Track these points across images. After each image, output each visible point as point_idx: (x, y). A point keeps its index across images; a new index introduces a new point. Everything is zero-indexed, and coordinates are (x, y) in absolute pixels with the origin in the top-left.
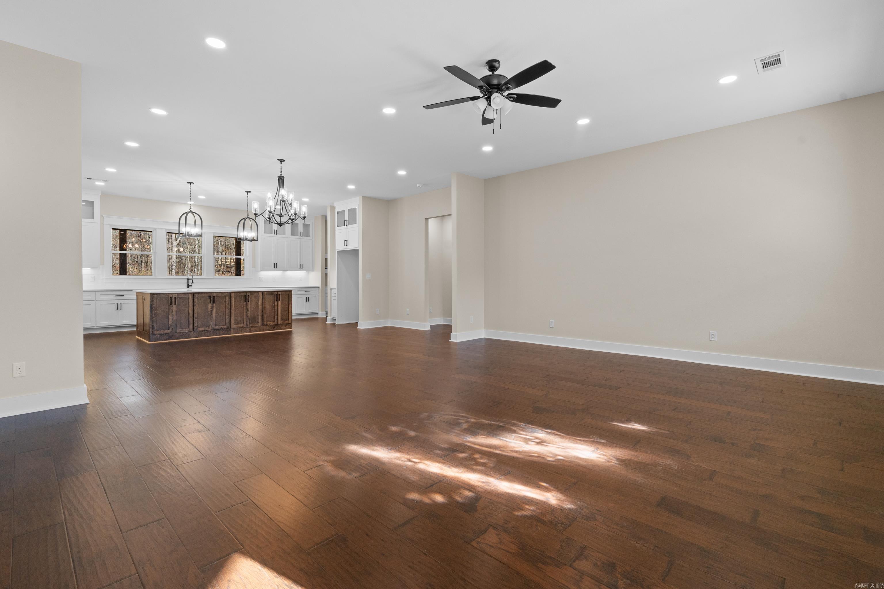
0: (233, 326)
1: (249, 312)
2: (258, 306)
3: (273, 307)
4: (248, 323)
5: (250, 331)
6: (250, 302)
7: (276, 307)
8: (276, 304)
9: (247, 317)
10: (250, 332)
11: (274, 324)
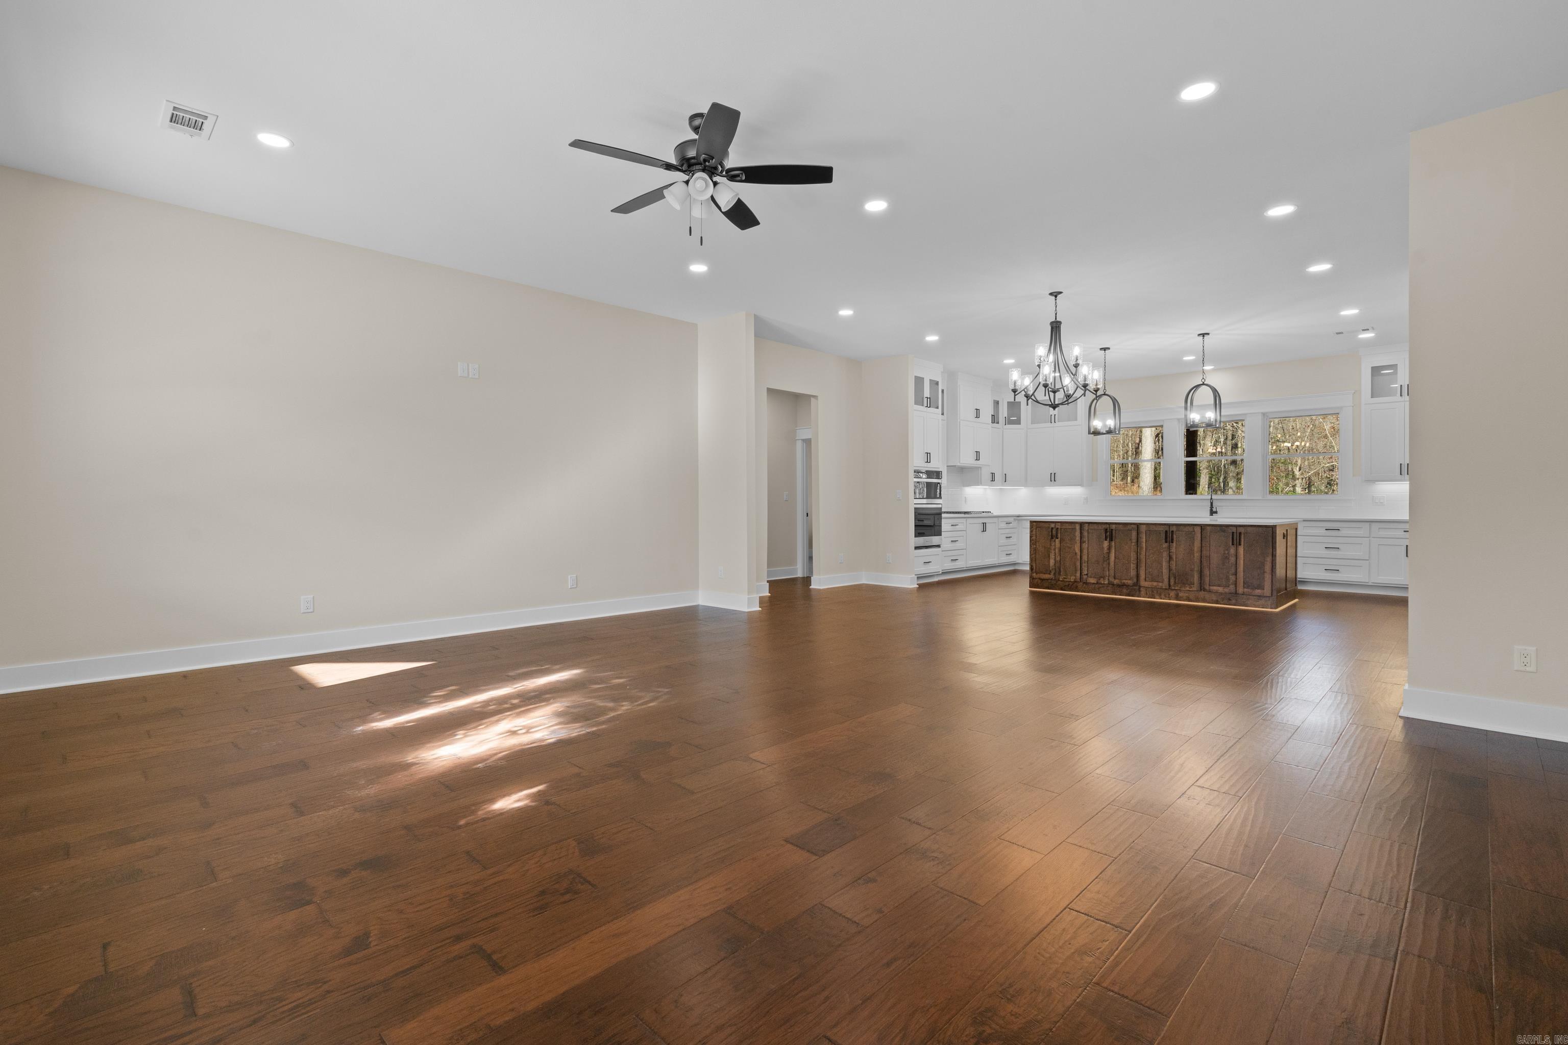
0: (1143, 583)
1: (1173, 560)
2: (1191, 552)
3: (1226, 558)
4: (1172, 583)
5: (1177, 598)
6: (1174, 544)
7: (1233, 559)
8: (1232, 551)
9: (1170, 570)
10: (1177, 600)
11: (1227, 590)
